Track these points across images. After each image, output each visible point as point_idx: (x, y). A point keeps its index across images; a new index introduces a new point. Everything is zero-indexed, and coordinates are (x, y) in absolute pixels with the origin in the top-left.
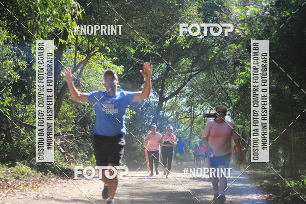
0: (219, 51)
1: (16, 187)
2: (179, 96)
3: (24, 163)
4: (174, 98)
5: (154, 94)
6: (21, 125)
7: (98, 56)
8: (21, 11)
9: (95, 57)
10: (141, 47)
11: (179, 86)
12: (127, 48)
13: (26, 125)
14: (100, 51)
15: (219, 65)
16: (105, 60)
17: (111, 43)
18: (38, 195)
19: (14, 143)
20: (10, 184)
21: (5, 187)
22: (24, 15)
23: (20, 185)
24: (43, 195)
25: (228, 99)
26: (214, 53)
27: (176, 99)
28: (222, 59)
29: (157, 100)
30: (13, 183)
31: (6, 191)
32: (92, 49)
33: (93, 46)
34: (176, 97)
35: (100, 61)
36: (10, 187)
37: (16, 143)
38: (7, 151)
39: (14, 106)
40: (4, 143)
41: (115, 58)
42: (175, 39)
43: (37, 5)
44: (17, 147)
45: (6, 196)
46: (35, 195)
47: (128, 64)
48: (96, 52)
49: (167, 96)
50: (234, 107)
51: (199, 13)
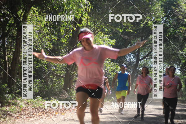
0: (173, 31)
1: (51, 113)
2: (148, 58)
3: (55, 98)
4: (145, 59)
5: (134, 57)
6: (54, 75)
7: (100, 34)
8: (54, 7)
9: (98, 34)
10: (126, 28)
11: (149, 51)
12: (117, 29)
13: (57, 76)
14: (101, 31)
15: (173, 40)
16: (104, 36)
17: (108, 26)
18: (64, 118)
19: (49, 86)
20: (48, 111)
21: (45, 113)
22: (56, 9)
23: (54, 112)
24: (68, 118)
25: (179, 60)
26: (170, 32)
27: (147, 60)
28: (176, 36)
29: (135, 60)
30: (50, 110)
31: (46, 115)
32: (97, 30)
33: (97, 28)
34: (147, 58)
35: (101, 37)
36: (48, 113)
37: (50, 86)
38: (45, 91)
39: (49, 64)
40: (43, 86)
41: (110, 35)
42: (146, 23)
43: (64, 3)
44: (51, 88)
45: (46, 118)
46: (63, 118)
47: (118, 38)
48: (98, 32)
49: (141, 58)
50: (182, 65)
51: (161, 8)
